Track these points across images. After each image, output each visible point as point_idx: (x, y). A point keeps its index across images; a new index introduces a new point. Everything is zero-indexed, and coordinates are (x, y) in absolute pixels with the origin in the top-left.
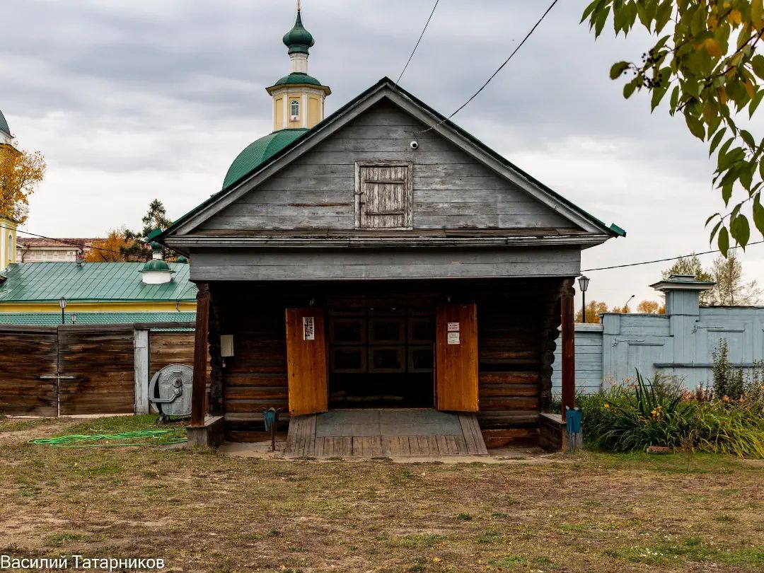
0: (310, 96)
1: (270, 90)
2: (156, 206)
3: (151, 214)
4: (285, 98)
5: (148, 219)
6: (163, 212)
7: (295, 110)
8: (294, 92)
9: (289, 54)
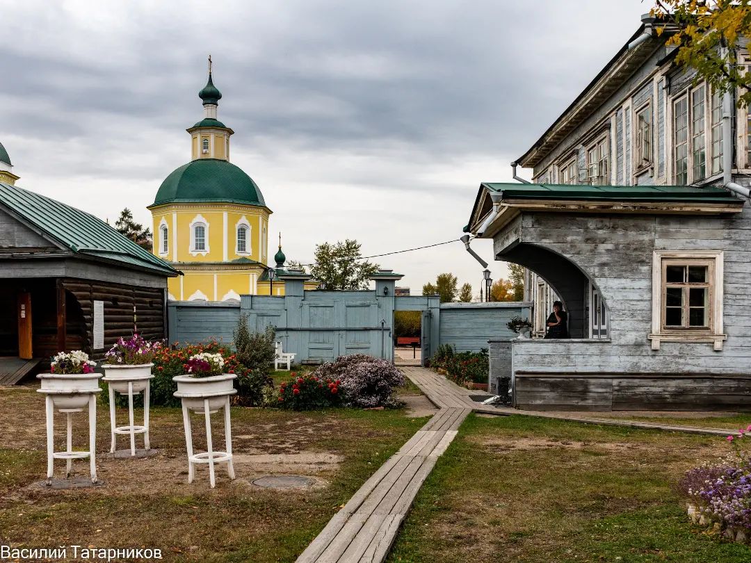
0: (216, 135)
1: (190, 131)
2: (126, 214)
3: (122, 219)
4: (199, 137)
5: (119, 223)
6: (131, 217)
7: (205, 145)
8: (206, 132)
9: (204, 104)
